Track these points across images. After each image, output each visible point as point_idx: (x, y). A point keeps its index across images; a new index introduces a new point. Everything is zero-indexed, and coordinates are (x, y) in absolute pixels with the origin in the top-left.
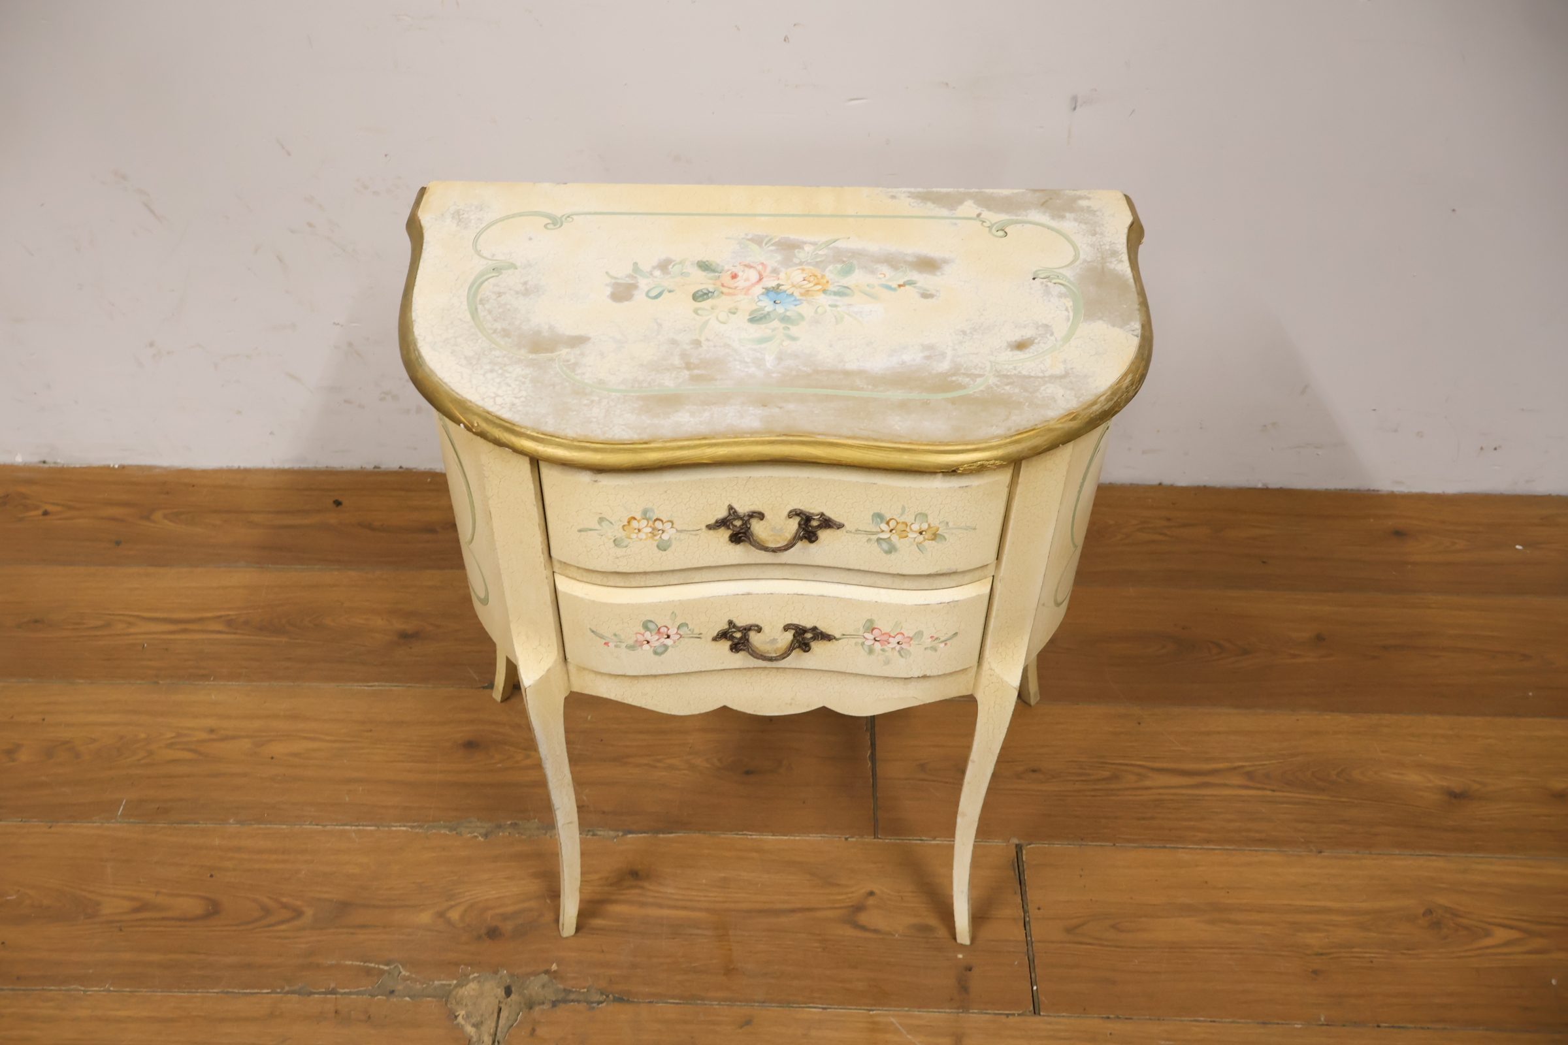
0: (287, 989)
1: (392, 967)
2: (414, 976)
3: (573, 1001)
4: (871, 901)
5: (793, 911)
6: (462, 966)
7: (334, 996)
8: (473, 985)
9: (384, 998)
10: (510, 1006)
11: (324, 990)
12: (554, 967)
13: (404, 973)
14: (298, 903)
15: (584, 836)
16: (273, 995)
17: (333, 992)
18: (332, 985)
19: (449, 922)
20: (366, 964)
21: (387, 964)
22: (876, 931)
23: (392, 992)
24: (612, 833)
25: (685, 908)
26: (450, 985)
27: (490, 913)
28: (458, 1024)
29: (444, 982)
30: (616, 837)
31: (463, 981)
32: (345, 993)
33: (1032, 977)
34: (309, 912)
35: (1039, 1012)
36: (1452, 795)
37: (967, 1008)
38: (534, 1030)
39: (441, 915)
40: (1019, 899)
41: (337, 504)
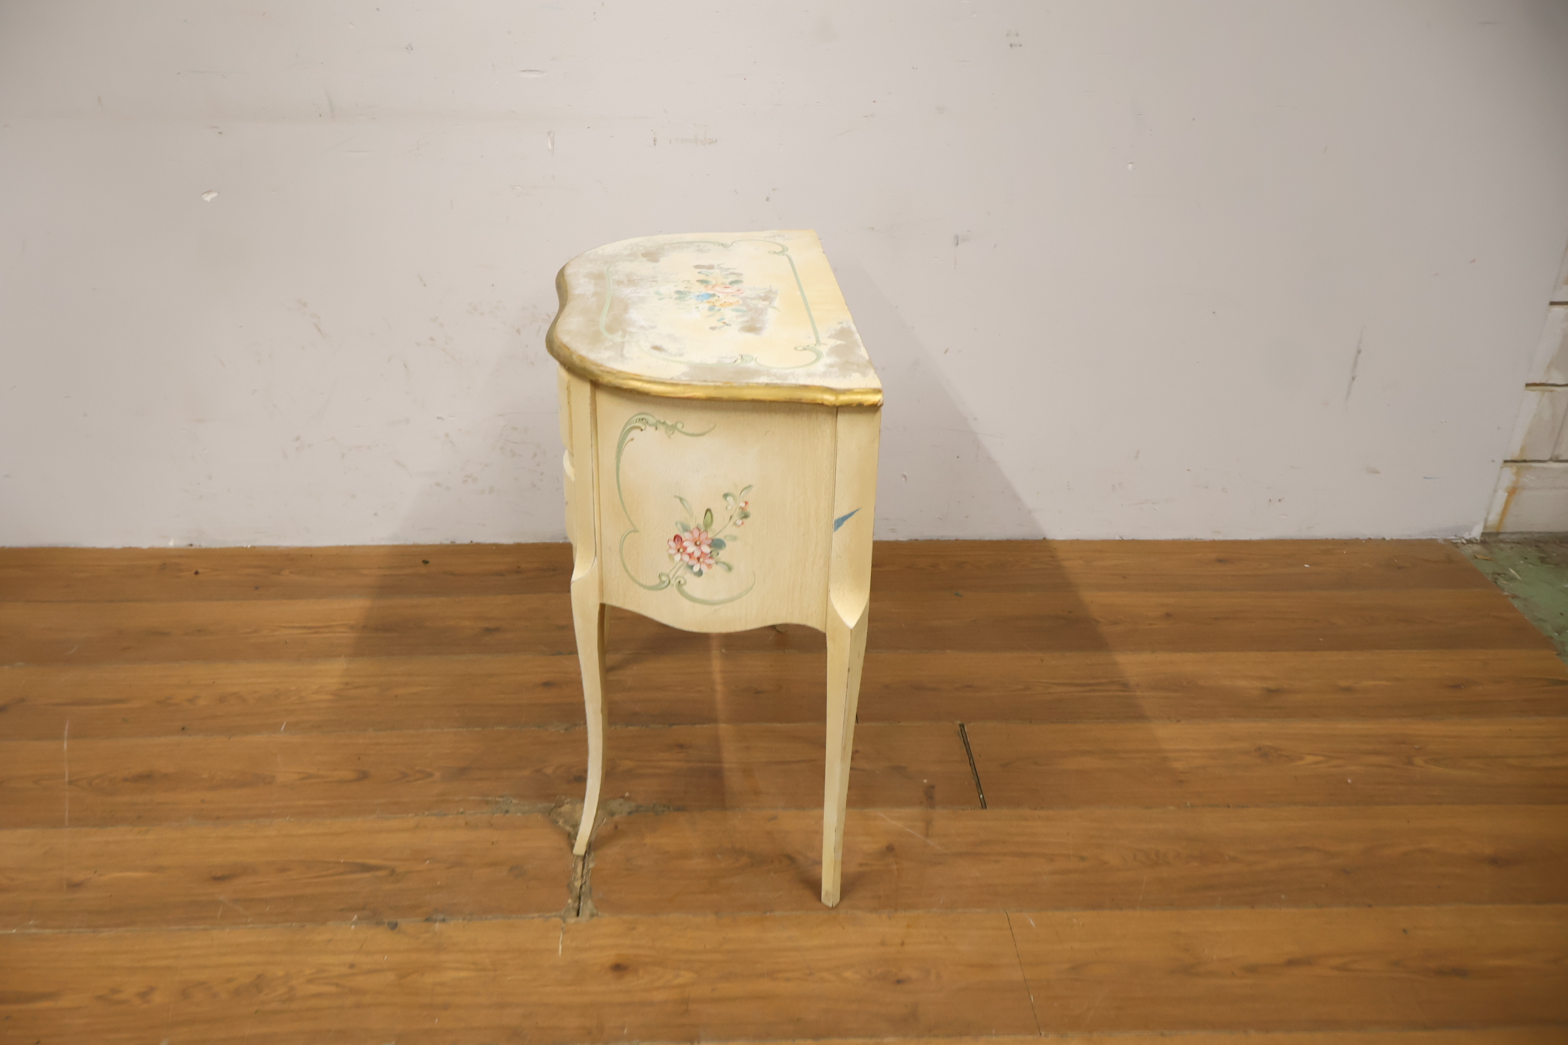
0: (427, 813)
1: (504, 799)
2: (522, 803)
3: (642, 811)
4: (857, 755)
6: (558, 795)
7: (463, 816)
8: (565, 806)
9: (501, 815)
11: (455, 813)
12: (627, 794)
13: (514, 801)
14: (429, 770)
15: (640, 727)
17: (462, 813)
18: (461, 810)
19: (544, 775)
20: (486, 799)
21: (502, 797)
22: (862, 770)
23: (507, 812)
24: (660, 726)
26: (550, 806)
27: (575, 769)
28: (559, 826)
29: (546, 805)
30: (662, 728)
31: (561, 804)
32: (471, 814)
33: (979, 790)
34: (437, 775)
35: (986, 807)
36: (1269, 691)
37: (933, 807)
38: (616, 826)
39: (538, 771)
40: (965, 751)
41: (426, 562)
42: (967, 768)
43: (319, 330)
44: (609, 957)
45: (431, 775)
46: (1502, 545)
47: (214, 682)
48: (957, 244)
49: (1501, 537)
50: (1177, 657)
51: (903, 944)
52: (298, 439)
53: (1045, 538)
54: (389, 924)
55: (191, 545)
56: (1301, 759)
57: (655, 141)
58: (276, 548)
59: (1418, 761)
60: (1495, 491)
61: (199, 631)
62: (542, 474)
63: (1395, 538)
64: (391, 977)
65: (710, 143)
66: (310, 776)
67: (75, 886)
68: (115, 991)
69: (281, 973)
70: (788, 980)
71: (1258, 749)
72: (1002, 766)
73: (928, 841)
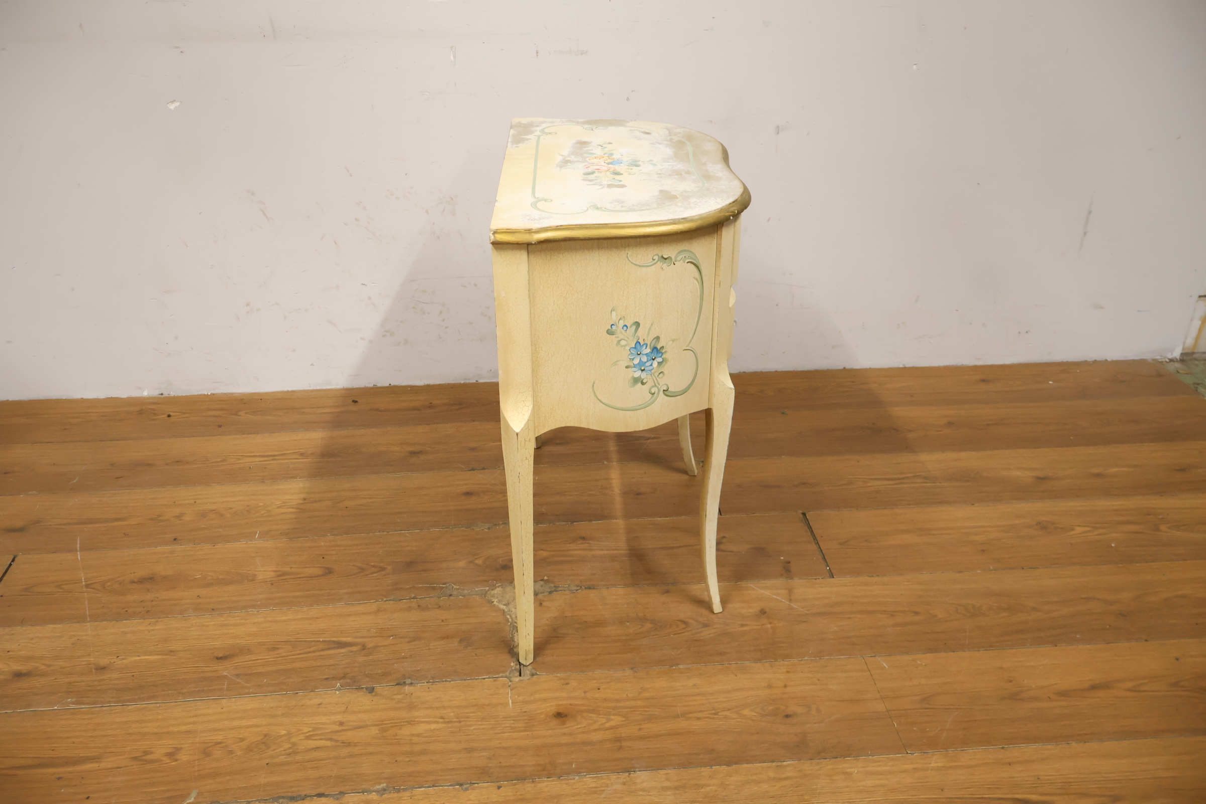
0: (385, 599)
1: (447, 585)
2: (462, 588)
3: (561, 590)
4: (724, 540)
5: (680, 547)
6: (490, 580)
7: (415, 600)
8: (498, 589)
9: (446, 598)
11: (408, 598)
13: (455, 587)
14: (382, 564)
15: (548, 525)
16: (378, 603)
17: (413, 598)
18: (413, 596)
19: (477, 565)
20: (431, 586)
21: (444, 584)
22: (730, 551)
23: (451, 595)
24: (564, 523)
25: (616, 550)
26: (485, 590)
27: (500, 560)
28: (494, 605)
29: (481, 589)
30: (566, 525)
31: (494, 587)
32: (422, 598)
33: (826, 563)
34: (389, 568)
35: (833, 577)
36: (1040, 479)
37: (791, 578)
38: (541, 604)
39: (471, 562)
40: (810, 534)
41: (355, 402)
42: (813, 547)
43: (265, 215)
44: (551, 707)
45: (383, 569)
46: (1196, 362)
47: (195, 502)
48: (778, 133)
49: (1195, 356)
50: (963, 455)
51: (785, 686)
52: (248, 305)
53: (844, 368)
54: (367, 688)
55: (162, 394)
56: (1073, 530)
57: (537, 53)
58: (231, 394)
59: (1163, 528)
60: (1192, 320)
61: (177, 462)
62: (446, 328)
63: (1115, 359)
64: (374, 731)
65: (582, 54)
66: (285, 574)
67: (102, 669)
68: (146, 753)
69: (283, 732)
70: (699, 719)
71: (1038, 523)
72: (840, 544)
73: (792, 605)
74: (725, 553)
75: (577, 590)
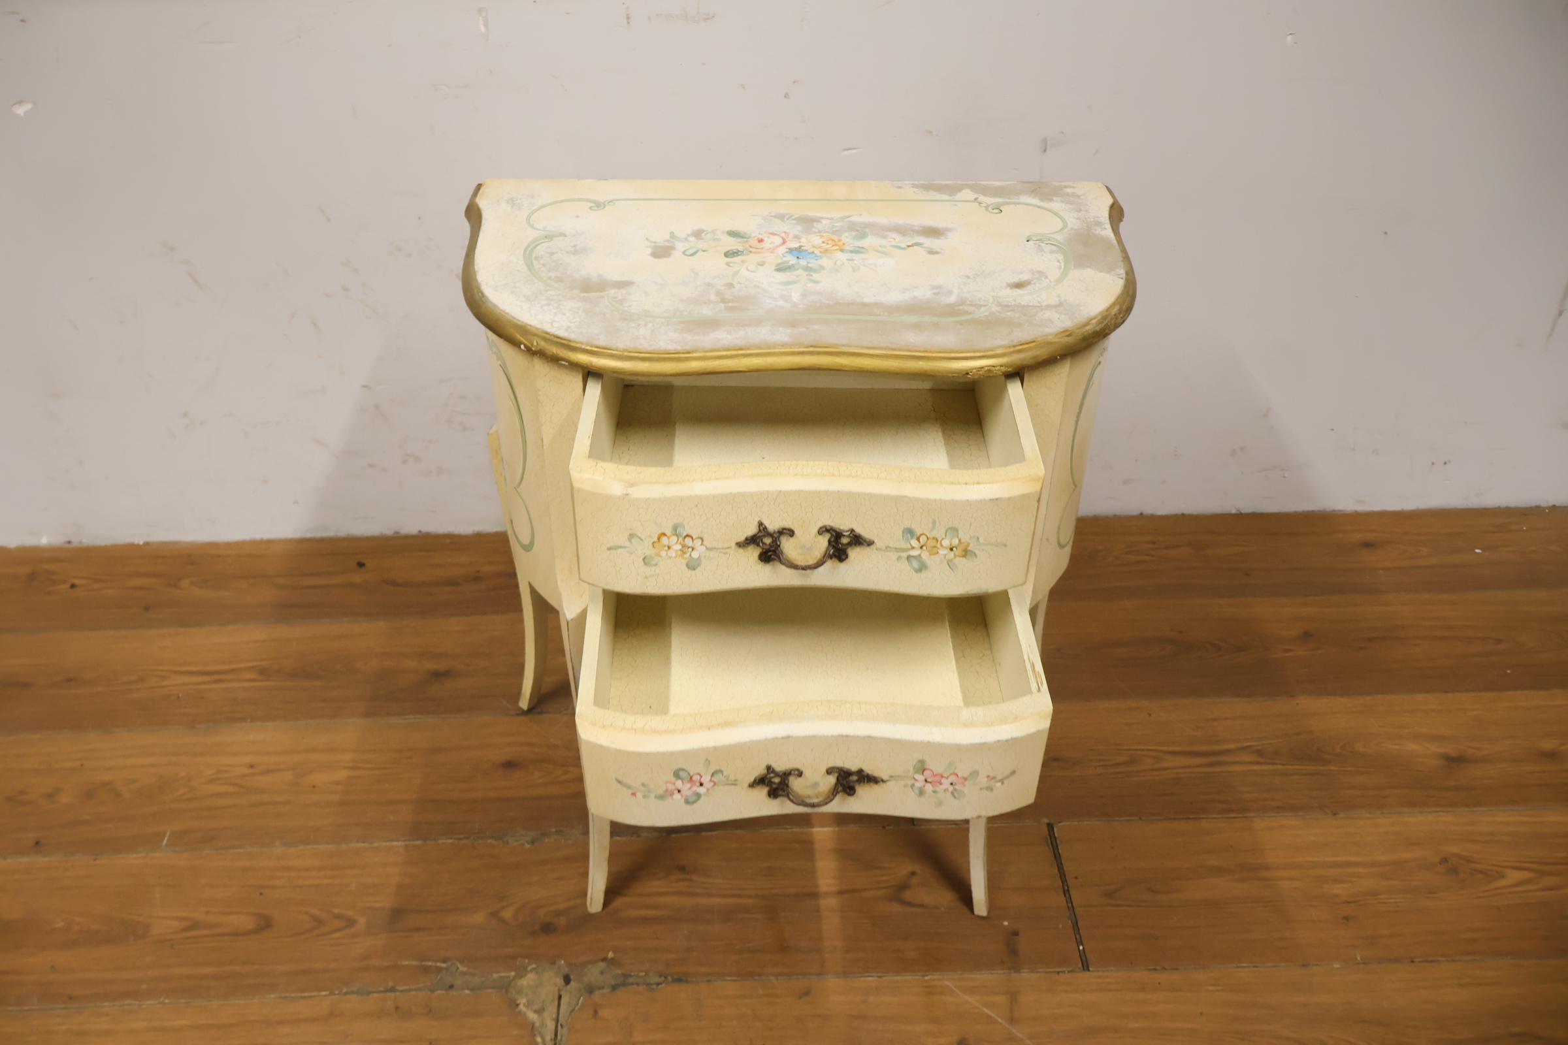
0: (345, 990)
1: (449, 964)
2: (472, 971)
3: (632, 984)
4: (914, 880)
6: (519, 959)
7: (393, 994)
8: (531, 976)
9: (444, 992)
10: (570, 993)
11: (382, 989)
12: (611, 955)
13: (461, 969)
14: (351, 913)
16: (332, 997)
17: (392, 990)
18: (391, 984)
19: (503, 921)
20: (423, 963)
21: (444, 961)
22: (921, 906)
23: (451, 987)
24: (655, 834)
25: (732, 896)
26: (508, 977)
27: (543, 911)
28: (520, 1012)
29: (502, 974)
31: (520, 976)
32: (404, 990)
33: (1078, 937)
34: (362, 921)
35: (1089, 970)
36: (1450, 760)
37: (1017, 969)
38: (596, 1012)
39: (495, 915)
40: (1056, 871)
41: (361, 565)
42: (1061, 900)
43: (195, 281)
45: (351, 922)
47: (82, 765)
48: (1045, 151)
50: (1325, 703)
52: (185, 415)
53: (1141, 514)
55: (69, 542)
56: (1502, 876)
57: (628, 18)
58: (174, 543)
61: (69, 680)
65: (708, 20)
66: (195, 925)
71: (1444, 860)
72: (1108, 895)
73: (1014, 1031)
74: (913, 910)
75: (658, 984)
